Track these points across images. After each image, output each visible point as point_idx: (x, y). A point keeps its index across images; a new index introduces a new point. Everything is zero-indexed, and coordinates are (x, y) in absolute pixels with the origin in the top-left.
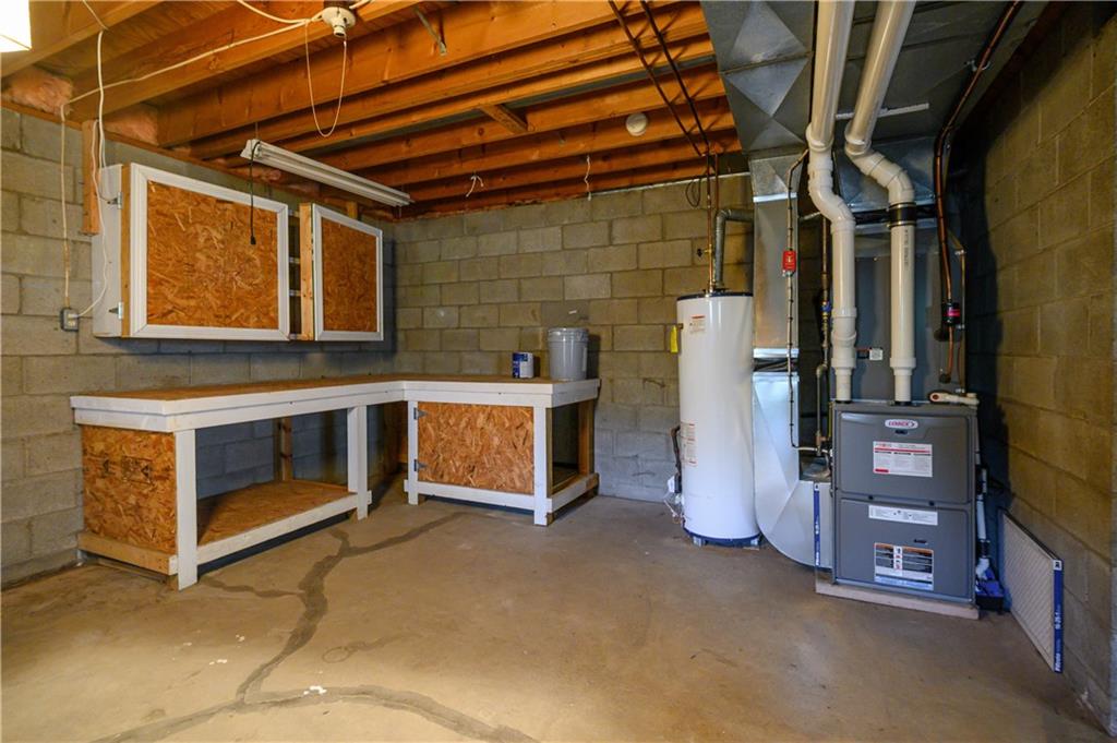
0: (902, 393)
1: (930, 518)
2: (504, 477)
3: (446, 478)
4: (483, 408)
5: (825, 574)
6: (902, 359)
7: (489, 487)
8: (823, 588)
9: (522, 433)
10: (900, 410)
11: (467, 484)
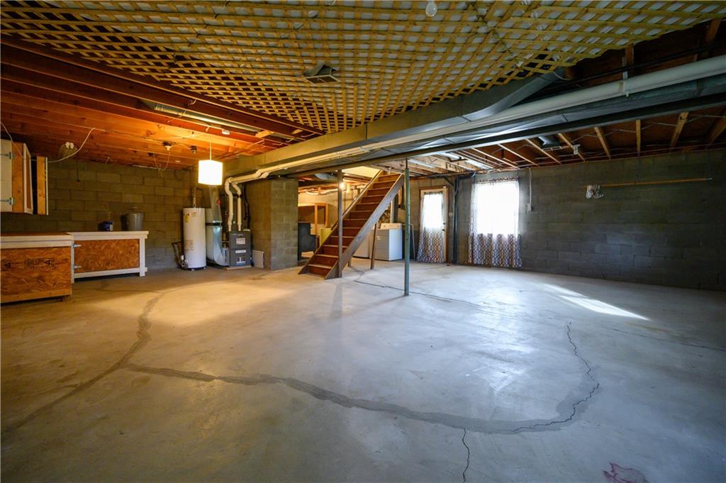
0: (240, 230)
1: (245, 251)
2: (126, 263)
3: (93, 269)
4: (114, 241)
5: (228, 266)
6: (240, 223)
7: (118, 269)
8: (228, 269)
9: (133, 248)
10: (239, 232)
11: (106, 269)
